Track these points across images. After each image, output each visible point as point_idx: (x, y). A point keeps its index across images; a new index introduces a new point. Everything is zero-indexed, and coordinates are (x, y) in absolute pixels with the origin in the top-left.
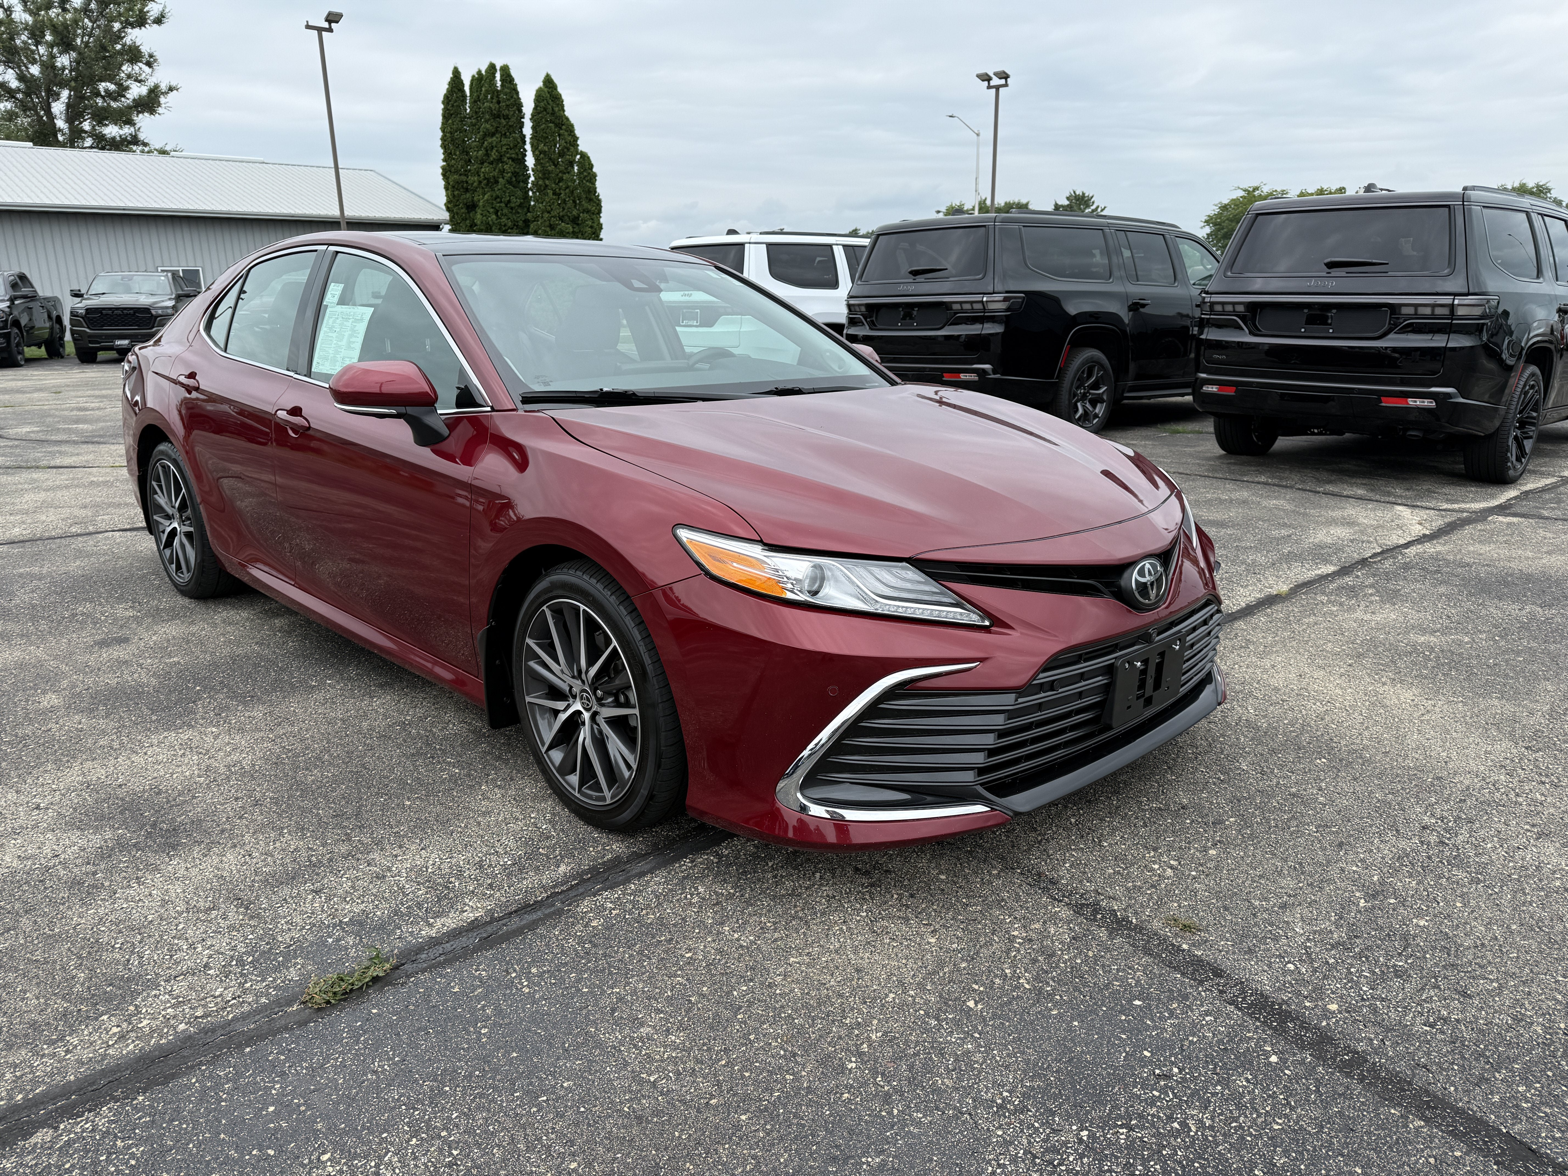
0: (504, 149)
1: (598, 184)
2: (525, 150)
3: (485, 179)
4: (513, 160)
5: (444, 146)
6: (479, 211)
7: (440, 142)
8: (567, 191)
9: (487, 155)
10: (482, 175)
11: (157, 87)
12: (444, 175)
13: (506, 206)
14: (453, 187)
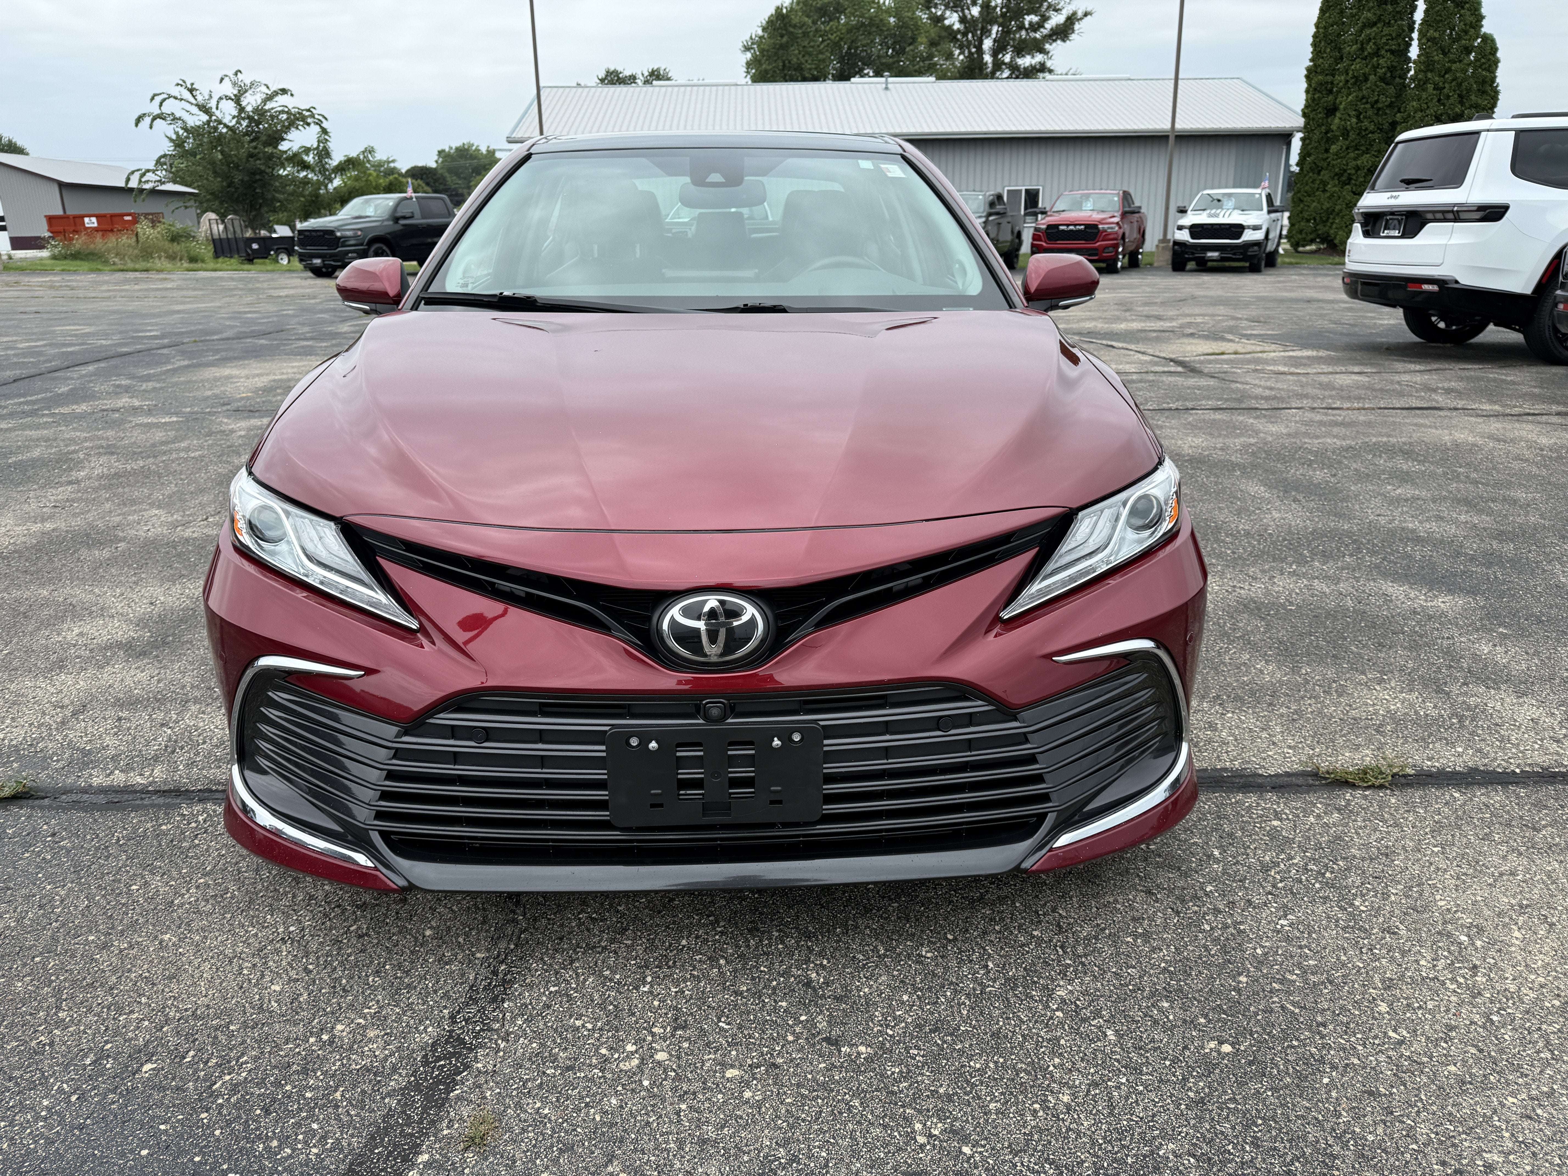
0: (1384, 40)
1: (1499, 73)
2: (1411, 39)
3: (1354, 77)
4: (1392, 52)
5: (1314, 45)
6: (1338, 114)
7: (1311, 40)
8: (1454, 83)
9: (1362, 49)
10: (1351, 73)
11: (1075, 14)
12: (1307, 77)
13: (1372, 107)
14: (1315, 89)
